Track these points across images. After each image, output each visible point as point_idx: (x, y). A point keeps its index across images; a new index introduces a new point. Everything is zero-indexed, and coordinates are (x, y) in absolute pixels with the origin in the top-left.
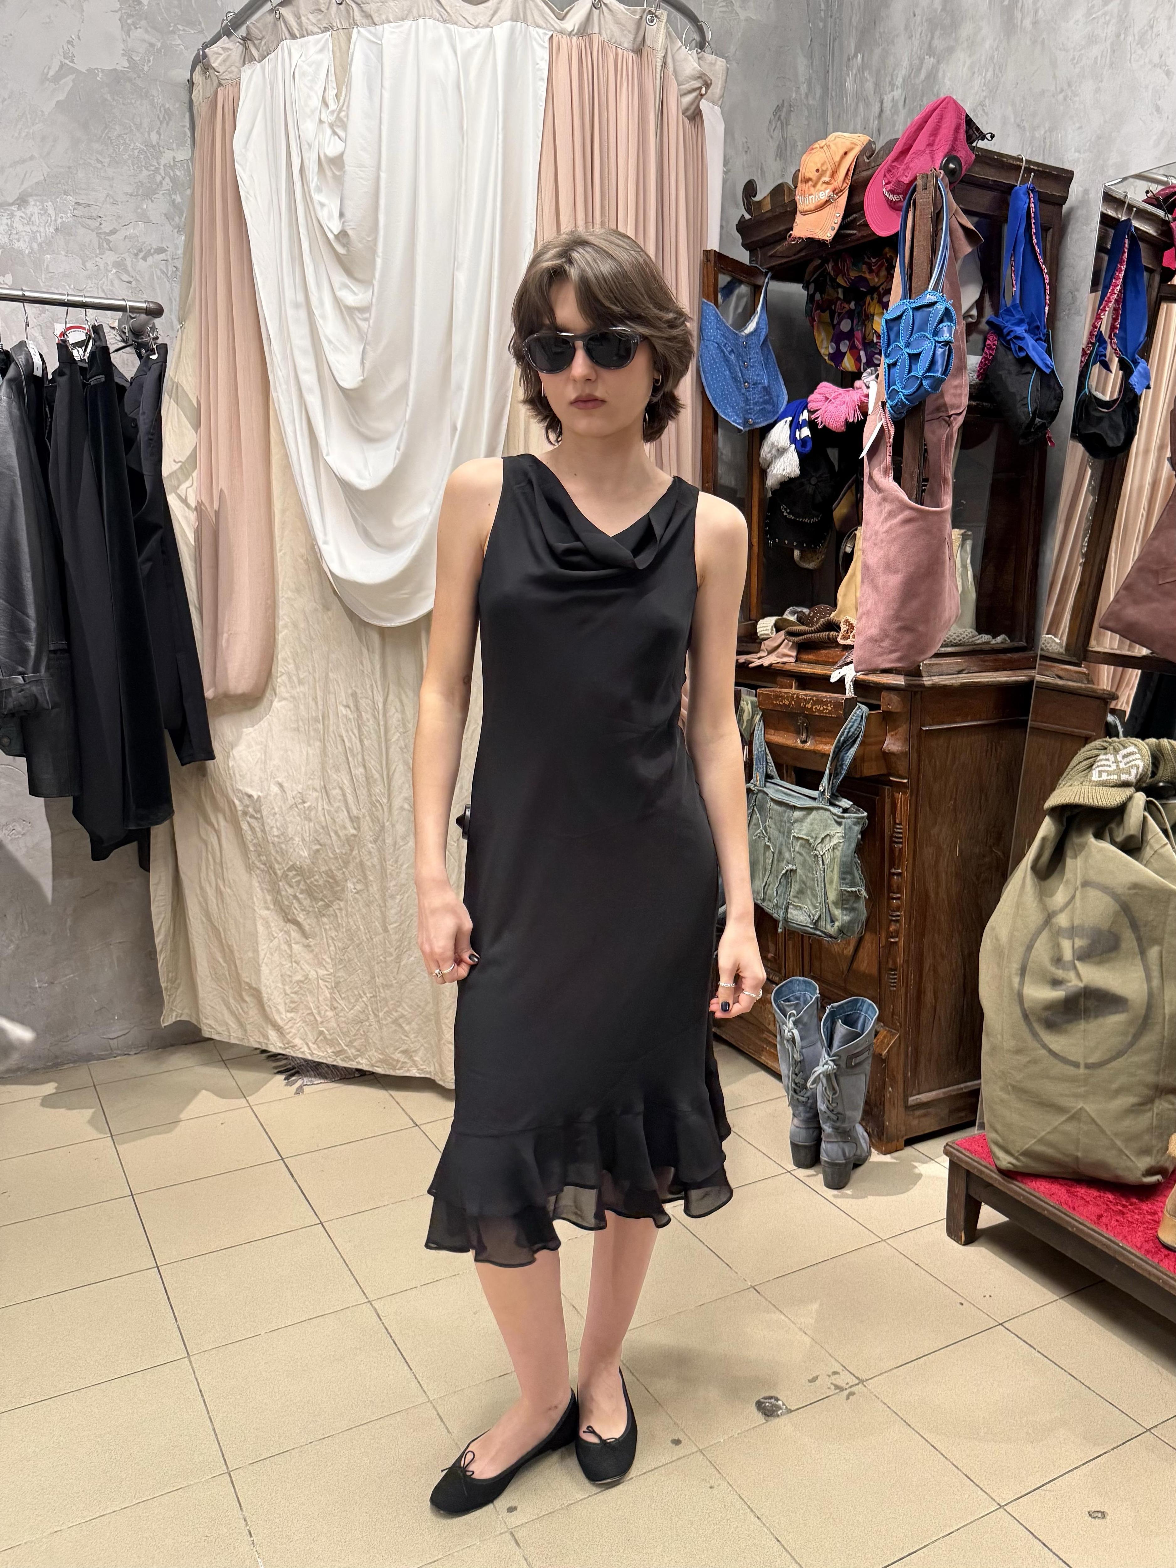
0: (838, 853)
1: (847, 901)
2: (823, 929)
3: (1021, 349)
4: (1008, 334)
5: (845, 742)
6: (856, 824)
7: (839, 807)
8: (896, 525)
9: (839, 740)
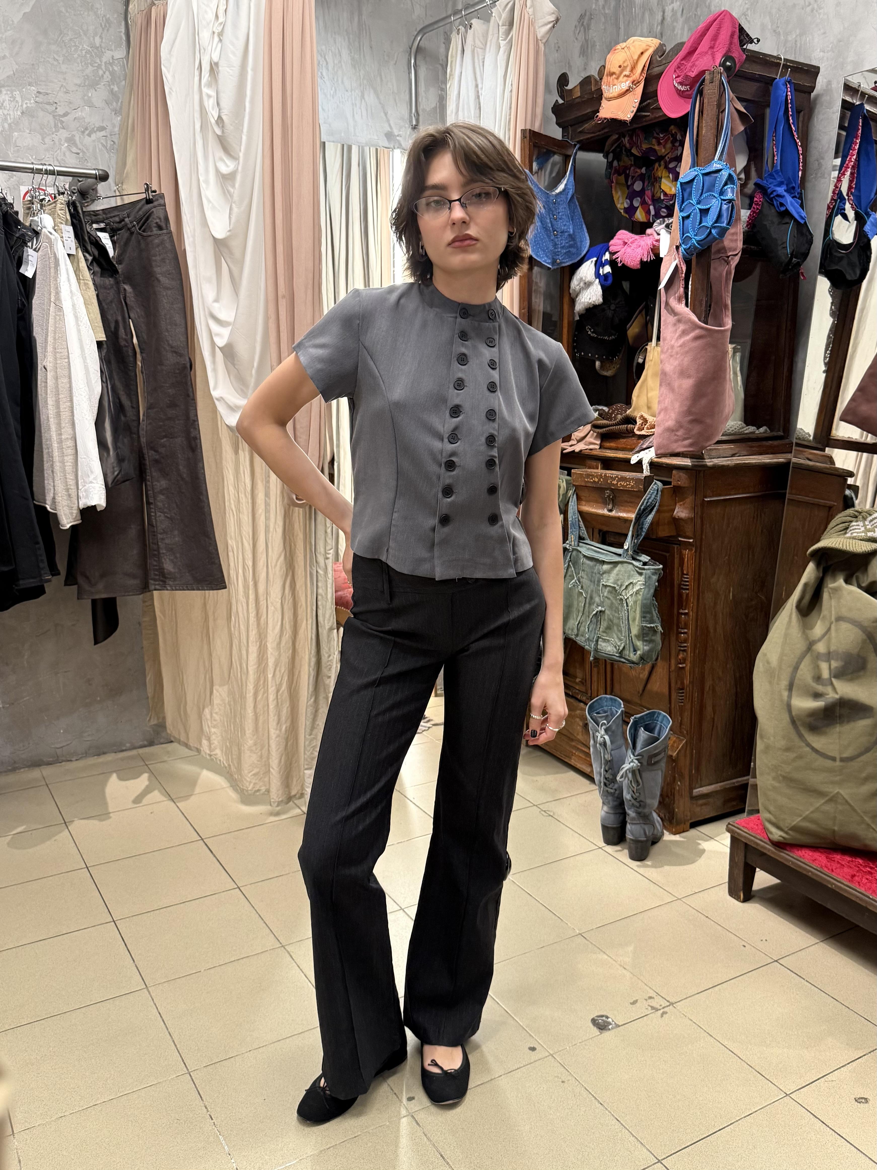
0: (640, 597)
1: (647, 634)
2: (627, 657)
3: (782, 205)
4: (772, 193)
5: (644, 510)
6: (654, 574)
7: (640, 561)
8: (688, 341)
9: (640, 509)
